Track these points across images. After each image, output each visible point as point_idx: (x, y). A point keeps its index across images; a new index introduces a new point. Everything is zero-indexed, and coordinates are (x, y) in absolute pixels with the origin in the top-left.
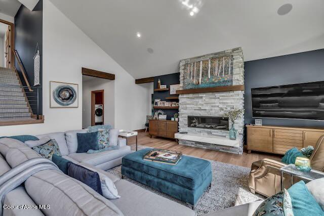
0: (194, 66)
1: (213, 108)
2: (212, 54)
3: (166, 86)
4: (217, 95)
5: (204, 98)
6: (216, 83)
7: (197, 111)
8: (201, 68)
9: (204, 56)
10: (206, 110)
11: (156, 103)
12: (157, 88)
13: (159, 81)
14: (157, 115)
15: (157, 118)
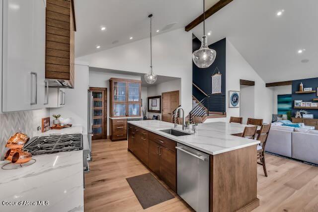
3: (311, 89)
11: (297, 104)
12: (299, 90)
13: (302, 85)
14: (300, 114)
15: (301, 117)
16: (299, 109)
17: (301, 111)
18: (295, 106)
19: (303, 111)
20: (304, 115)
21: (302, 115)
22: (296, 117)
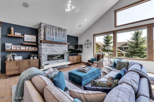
0: (50, 29)
1: (59, 51)
2: (58, 27)
4: (61, 45)
5: (56, 46)
6: (61, 40)
7: (53, 52)
8: (54, 32)
9: (55, 27)
10: (57, 51)
11: (8, 47)
12: (10, 33)
13: (12, 29)
14: (12, 57)
15: (12, 59)
16: (10, 52)
17: (11, 54)
18: (6, 49)
19: (14, 54)
20: (15, 57)
21: (13, 58)
22: (8, 60)
